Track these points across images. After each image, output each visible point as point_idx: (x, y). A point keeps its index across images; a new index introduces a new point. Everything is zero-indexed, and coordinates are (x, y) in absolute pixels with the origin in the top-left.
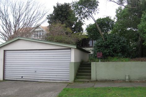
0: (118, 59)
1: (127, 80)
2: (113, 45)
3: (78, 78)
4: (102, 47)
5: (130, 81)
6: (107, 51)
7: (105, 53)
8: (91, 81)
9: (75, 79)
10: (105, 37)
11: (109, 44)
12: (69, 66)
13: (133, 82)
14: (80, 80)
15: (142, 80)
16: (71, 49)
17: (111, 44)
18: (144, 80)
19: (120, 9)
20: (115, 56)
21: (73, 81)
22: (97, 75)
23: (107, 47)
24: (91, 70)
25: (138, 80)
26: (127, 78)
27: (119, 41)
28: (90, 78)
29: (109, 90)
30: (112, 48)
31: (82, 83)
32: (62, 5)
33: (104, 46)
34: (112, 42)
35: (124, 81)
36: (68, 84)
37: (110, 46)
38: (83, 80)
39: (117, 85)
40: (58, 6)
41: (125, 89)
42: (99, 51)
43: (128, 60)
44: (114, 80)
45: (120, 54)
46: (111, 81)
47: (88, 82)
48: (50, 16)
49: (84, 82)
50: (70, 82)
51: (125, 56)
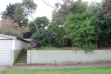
0: (48, 48)
1: (53, 64)
2: (46, 37)
3: (17, 62)
4: (37, 39)
5: (56, 65)
6: (41, 42)
7: (39, 43)
8: (26, 65)
9: (14, 63)
10: (41, 32)
11: (43, 37)
12: (10, 53)
13: (57, 65)
14: (18, 64)
15: (64, 64)
16: (12, 39)
17: (44, 37)
18: (65, 64)
19: (55, 11)
20: (47, 46)
21: (13, 65)
22: (31, 60)
23: (41, 39)
24: (27, 56)
25: (62, 63)
26: (53, 62)
27: (50, 35)
28: (26, 63)
29: (37, 71)
30: (44, 39)
31: (20, 66)
32: (13, 4)
33: (39, 38)
34: (45, 35)
35: (51, 64)
36: (8, 67)
37: (43, 38)
38: (20, 64)
39: (44, 68)
40: (10, 5)
41: (48, 70)
42: (35, 42)
43: (55, 49)
44: (44, 63)
45: (50, 44)
46: (42, 64)
47: (25, 65)
48: (3, 13)
49: (21, 65)
50: (10, 65)
51: (54, 46)
